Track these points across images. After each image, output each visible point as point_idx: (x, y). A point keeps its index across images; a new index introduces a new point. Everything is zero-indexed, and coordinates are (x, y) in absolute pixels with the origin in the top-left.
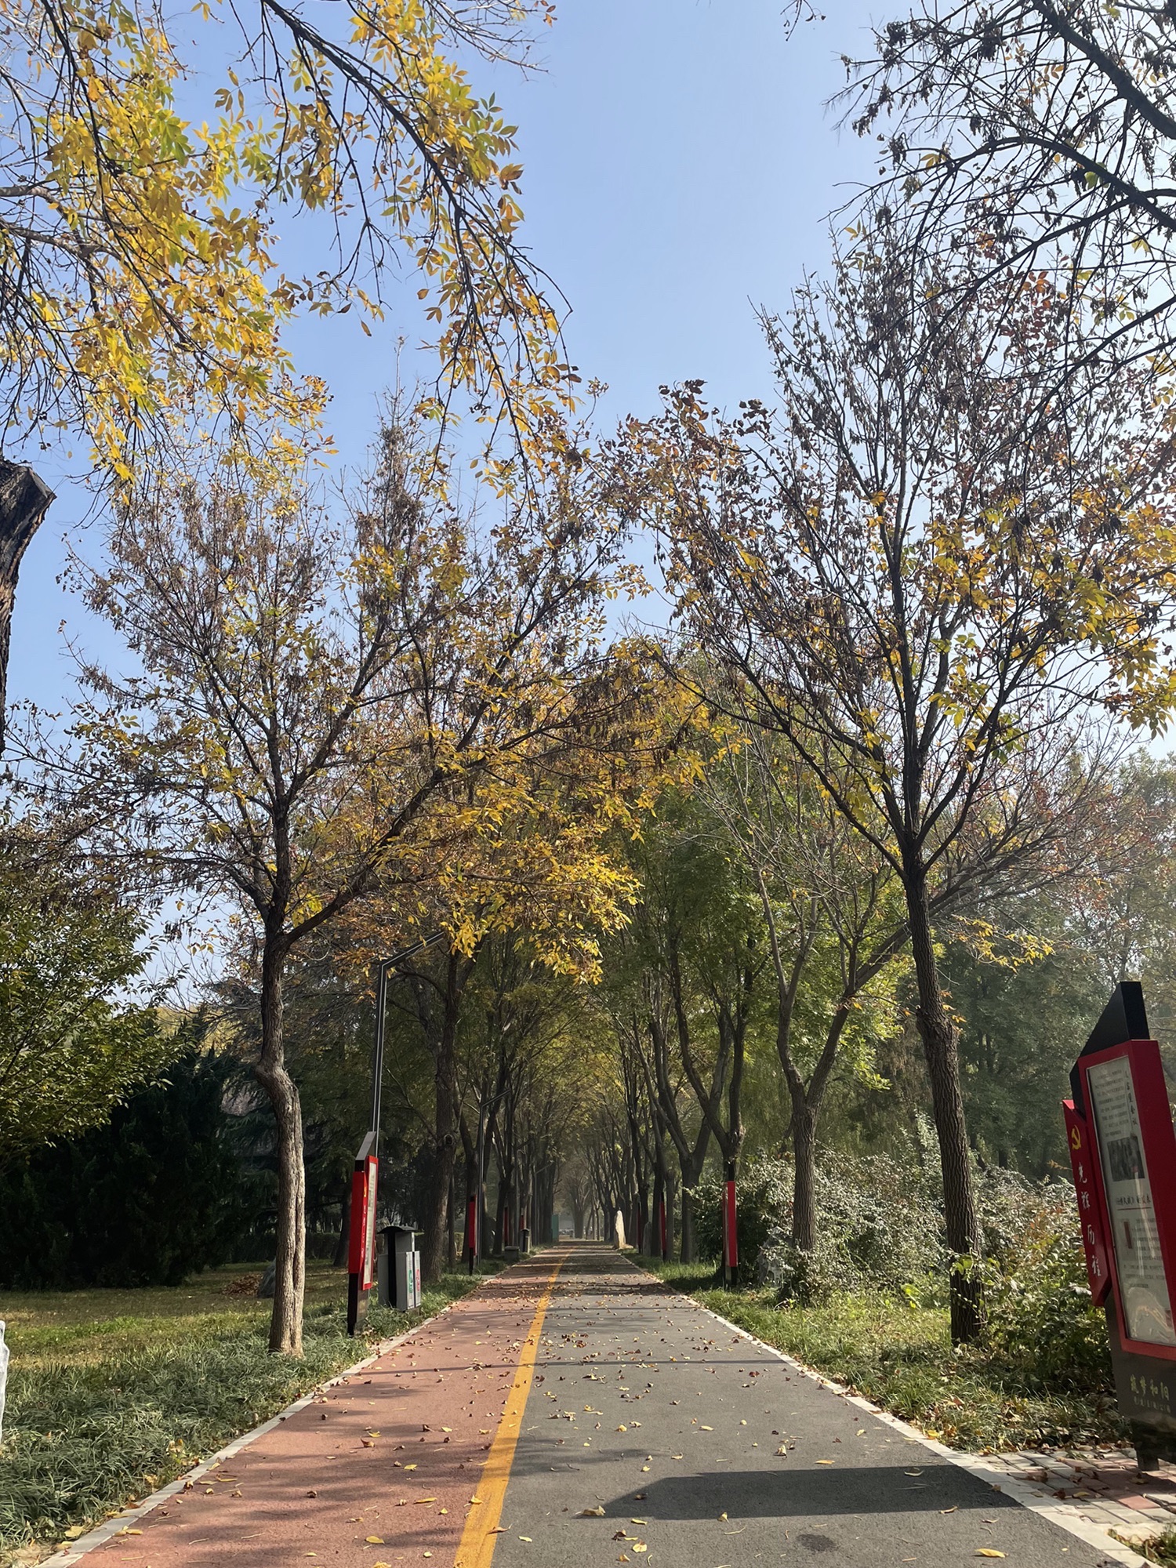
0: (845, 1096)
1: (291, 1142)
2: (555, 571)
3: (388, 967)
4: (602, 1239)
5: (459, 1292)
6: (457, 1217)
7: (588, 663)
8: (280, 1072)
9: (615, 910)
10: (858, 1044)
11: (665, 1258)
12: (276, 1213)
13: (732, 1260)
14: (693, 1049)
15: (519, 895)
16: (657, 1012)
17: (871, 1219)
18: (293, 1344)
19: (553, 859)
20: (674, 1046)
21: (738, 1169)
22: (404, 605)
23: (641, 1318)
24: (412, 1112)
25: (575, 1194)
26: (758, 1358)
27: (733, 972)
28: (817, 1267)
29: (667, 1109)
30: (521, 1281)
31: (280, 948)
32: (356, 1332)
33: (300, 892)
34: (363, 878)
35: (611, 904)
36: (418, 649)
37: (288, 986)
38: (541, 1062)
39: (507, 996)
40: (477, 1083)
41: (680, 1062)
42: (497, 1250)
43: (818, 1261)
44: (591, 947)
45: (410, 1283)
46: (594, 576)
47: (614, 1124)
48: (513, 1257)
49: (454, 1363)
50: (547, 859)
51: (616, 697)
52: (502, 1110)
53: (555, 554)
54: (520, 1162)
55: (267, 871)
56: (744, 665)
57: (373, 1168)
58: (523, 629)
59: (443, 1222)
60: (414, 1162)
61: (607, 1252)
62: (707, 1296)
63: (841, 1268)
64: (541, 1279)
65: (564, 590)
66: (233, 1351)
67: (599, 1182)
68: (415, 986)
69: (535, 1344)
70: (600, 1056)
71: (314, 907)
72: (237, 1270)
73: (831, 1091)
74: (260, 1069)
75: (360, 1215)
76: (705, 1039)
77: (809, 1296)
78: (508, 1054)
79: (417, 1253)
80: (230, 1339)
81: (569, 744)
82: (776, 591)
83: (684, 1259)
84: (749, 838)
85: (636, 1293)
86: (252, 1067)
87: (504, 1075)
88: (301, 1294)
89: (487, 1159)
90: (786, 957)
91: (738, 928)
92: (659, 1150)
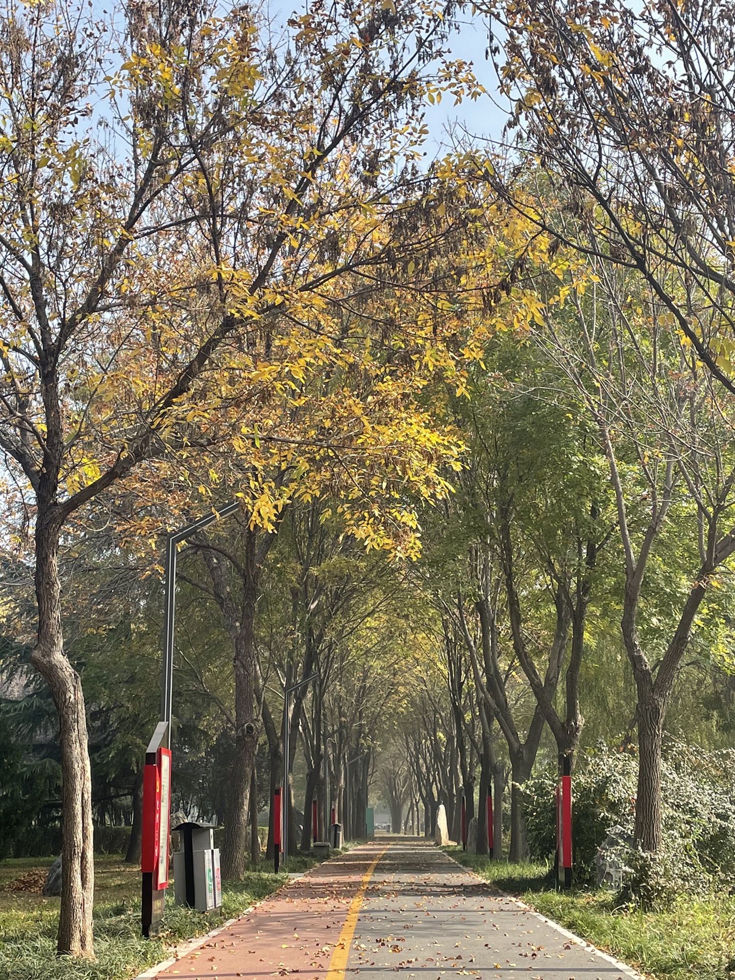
0: (700, 682)
1: (74, 735)
2: (366, 69)
3: (178, 540)
4: (422, 834)
5: (263, 891)
6: (260, 809)
7: (405, 184)
8: (59, 658)
9: (435, 478)
10: (716, 625)
11: (491, 856)
12: (61, 805)
13: (566, 861)
14: (525, 630)
15: (323, 459)
16: (485, 591)
17: (725, 817)
18: (83, 946)
19: (364, 419)
20: (504, 627)
21: (575, 762)
22: (185, 116)
23: (463, 922)
24: (208, 698)
25: (392, 787)
26: (592, 966)
27: (572, 545)
28: (661, 870)
29: (495, 696)
30: (331, 879)
31: (54, 520)
32: (152, 934)
33: (76, 455)
34: (146, 441)
35: (431, 471)
36: (203, 169)
37: (66, 561)
38: (351, 643)
39: (314, 571)
40: (281, 666)
41: (511, 644)
42: (306, 845)
43: (662, 863)
44: (410, 519)
45: (209, 882)
46: (412, 76)
47: (436, 711)
48: (322, 853)
49: (258, 967)
50: (358, 418)
51: (438, 225)
52: (309, 695)
53: (365, 50)
54: (330, 751)
55: (35, 432)
56: (592, 185)
57: (166, 761)
58: (328, 142)
59: (244, 817)
60: (213, 751)
61: (428, 848)
62: (537, 898)
63: (688, 870)
64: (354, 878)
65: (377, 93)
66: (18, 953)
67: (419, 774)
68: (209, 561)
69: (347, 948)
70: (420, 637)
71: (91, 473)
72: (19, 865)
73: (683, 677)
74: (37, 654)
75: (152, 809)
76: (540, 619)
77: (650, 900)
78: (316, 633)
79: (217, 852)
80: (15, 940)
81: (383, 284)
82: (634, 92)
83: (513, 858)
84: (596, 391)
85: (459, 894)
86: (28, 649)
87: (311, 657)
88: (90, 894)
89: (293, 749)
90: (636, 525)
91: (580, 495)
92: (485, 740)
